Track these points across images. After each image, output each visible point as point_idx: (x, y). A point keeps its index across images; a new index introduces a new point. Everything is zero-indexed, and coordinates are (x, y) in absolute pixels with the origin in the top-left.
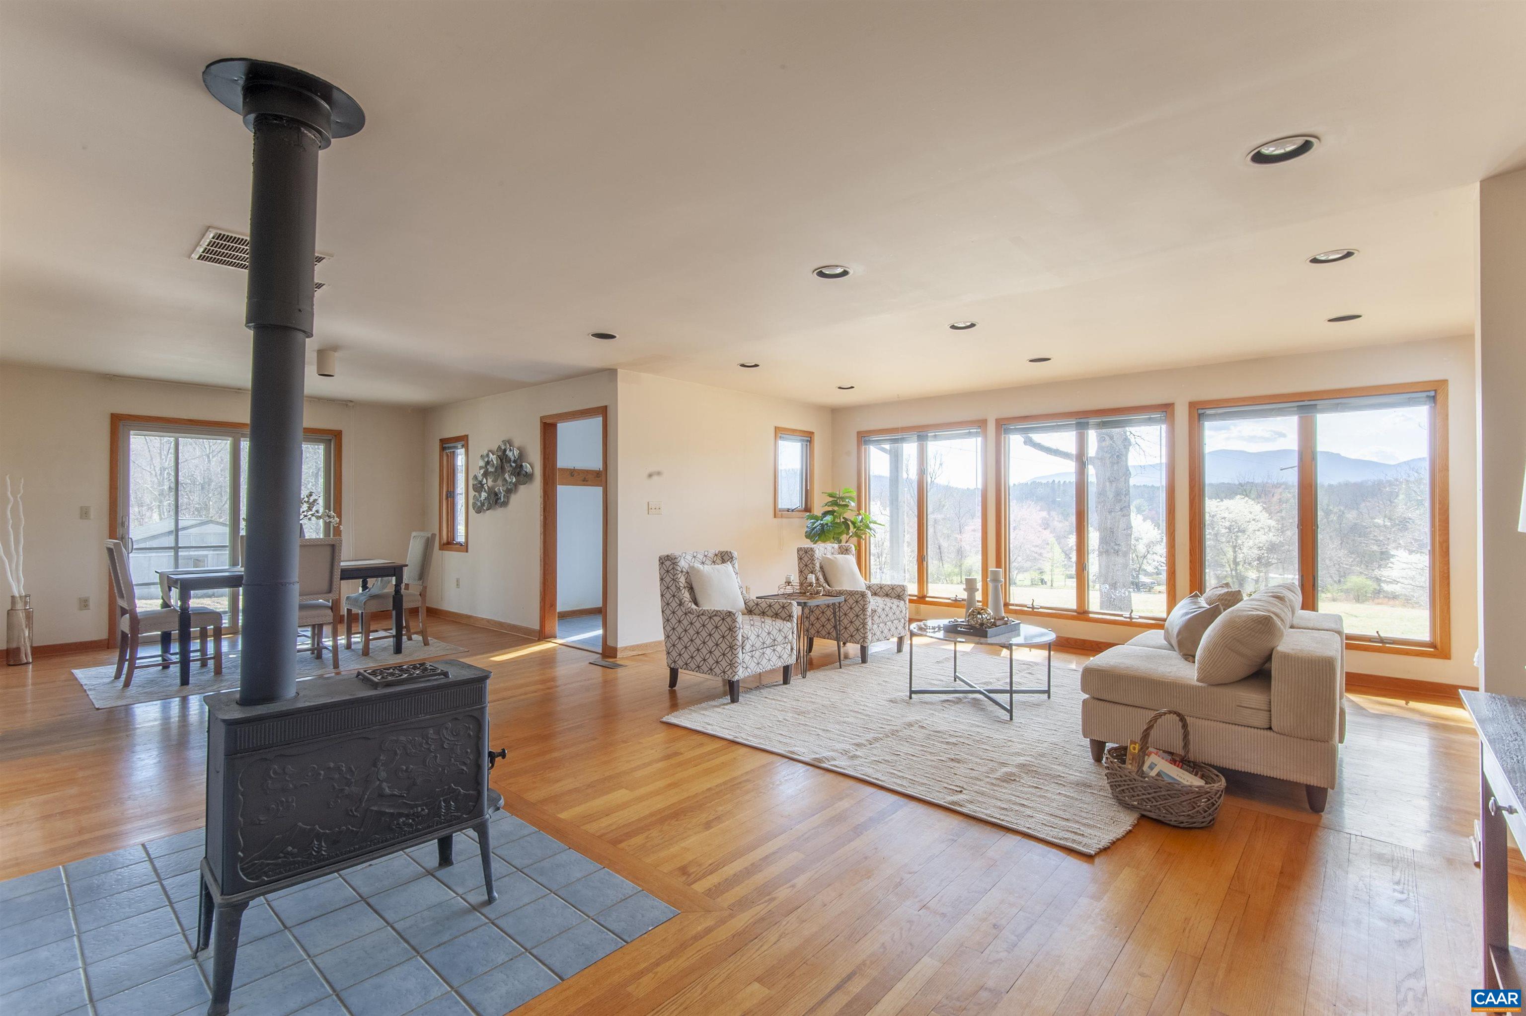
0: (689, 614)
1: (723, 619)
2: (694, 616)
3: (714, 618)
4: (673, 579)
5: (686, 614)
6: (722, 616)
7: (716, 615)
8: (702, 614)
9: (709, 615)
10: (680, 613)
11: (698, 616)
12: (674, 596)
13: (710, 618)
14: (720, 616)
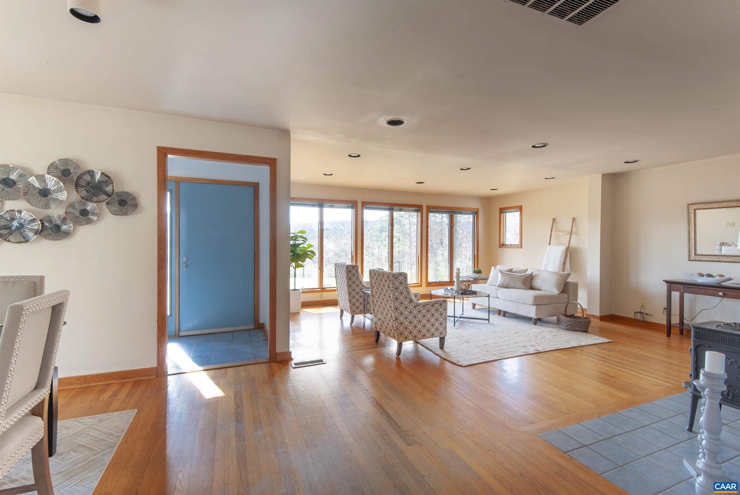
0: (417, 307)
1: (441, 305)
2: (421, 306)
3: (435, 305)
4: (405, 288)
5: (415, 307)
6: (439, 303)
7: (436, 303)
8: (427, 305)
9: (431, 304)
10: (411, 307)
11: (424, 306)
12: (406, 298)
13: (432, 306)
14: (438, 304)
